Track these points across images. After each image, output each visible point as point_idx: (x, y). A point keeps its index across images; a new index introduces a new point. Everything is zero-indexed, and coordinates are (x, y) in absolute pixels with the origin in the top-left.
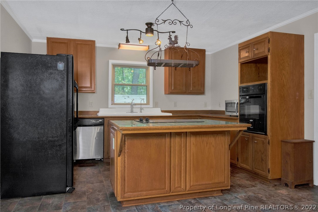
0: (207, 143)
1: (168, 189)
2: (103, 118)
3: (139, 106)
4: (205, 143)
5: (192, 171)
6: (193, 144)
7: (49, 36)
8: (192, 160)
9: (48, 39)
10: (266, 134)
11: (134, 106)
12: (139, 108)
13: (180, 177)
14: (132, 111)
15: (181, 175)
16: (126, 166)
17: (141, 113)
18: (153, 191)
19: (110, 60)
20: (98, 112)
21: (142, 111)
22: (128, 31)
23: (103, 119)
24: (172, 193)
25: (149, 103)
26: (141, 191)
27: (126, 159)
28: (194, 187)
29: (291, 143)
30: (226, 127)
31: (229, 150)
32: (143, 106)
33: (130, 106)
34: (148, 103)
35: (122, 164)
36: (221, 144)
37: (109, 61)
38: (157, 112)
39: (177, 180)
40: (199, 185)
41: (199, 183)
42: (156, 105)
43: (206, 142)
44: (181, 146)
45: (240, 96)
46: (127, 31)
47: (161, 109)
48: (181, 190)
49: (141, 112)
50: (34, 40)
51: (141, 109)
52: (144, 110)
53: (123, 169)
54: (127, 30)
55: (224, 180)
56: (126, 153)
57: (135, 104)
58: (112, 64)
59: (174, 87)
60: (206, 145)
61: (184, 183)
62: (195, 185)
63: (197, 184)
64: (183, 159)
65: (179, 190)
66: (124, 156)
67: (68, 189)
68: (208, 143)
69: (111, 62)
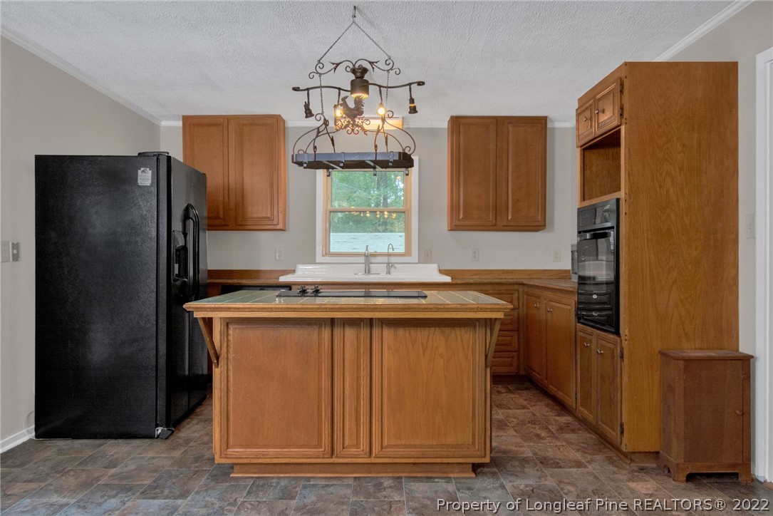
0: (425, 349)
1: (327, 449)
3: (385, 259)
4: (421, 347)
5: (385, 413)
6: (389, 348)
7: (185, 114)
8: (386, 385)
9: (186, 119)
10: (617, 333)
11: (373, 260)
12: (385, 263)
13: (357, 424)
14: (368, 272)
15: (360, 418)
16: (231, 389)
17: (388, 276)
18: (292, 450)
20: (294, 271)
21: (392, 270)
22: (310, 91)
24: (337, 457)
25: (411, 252)
26: (265, 446)
27: (231, 374)
28: (392, 450)
29: (679, 359)
30: (441, 308)
31: (486, 367)
32: (393, 259)
33: (362, 259)
34: (408, 253)
35: (223, 384)
36: (464, 350)
38: (430, 273)
39: (349, 428)
40: (405, 446)
41: (403, 442)
42: (425, 258)
43: (422, 344)
44: (358, 351)
45: (579, 232)
46: (306, 92)
47: (439, 267)
48: (359, 455)
49: (389, 273)
50: (164, 123)
51: (390, 266)
52: (395, 268)
53: (224, 395)
54: (308, 89)
55: (471, 440)
56: (232, 360)
57: (374, 255)
59: (464, 214)
60: (421, 352)
61: (366, 439)
62: (395, 445)
63: (399, 443)
64: (364, 381)
65: (353, 453)
66: (225, 367)
67: (159, 430)
68: (427, 348)
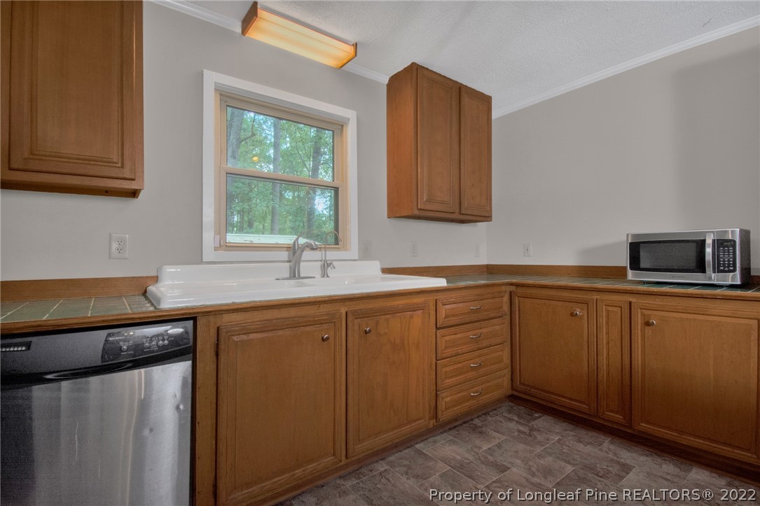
2: (190, 317)
14: (296, 275)
19: (207, 73)
20: (156, 279)
23: (190, 324)
25: (347, 246)
34: (342, 245)
37: (202, 74)
42: (365, 252)
49: (326, 275)
51: (327, 264)
52: (334, 267)
58: (216, 90)
59: (429, 196)
69: (212, 79)
